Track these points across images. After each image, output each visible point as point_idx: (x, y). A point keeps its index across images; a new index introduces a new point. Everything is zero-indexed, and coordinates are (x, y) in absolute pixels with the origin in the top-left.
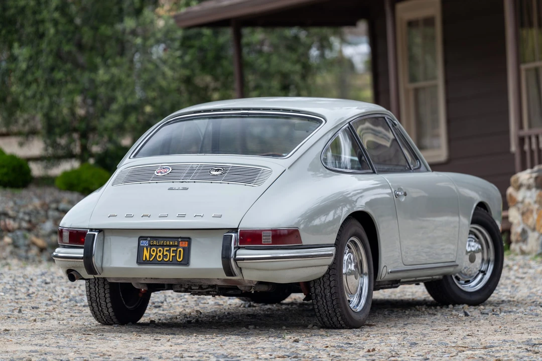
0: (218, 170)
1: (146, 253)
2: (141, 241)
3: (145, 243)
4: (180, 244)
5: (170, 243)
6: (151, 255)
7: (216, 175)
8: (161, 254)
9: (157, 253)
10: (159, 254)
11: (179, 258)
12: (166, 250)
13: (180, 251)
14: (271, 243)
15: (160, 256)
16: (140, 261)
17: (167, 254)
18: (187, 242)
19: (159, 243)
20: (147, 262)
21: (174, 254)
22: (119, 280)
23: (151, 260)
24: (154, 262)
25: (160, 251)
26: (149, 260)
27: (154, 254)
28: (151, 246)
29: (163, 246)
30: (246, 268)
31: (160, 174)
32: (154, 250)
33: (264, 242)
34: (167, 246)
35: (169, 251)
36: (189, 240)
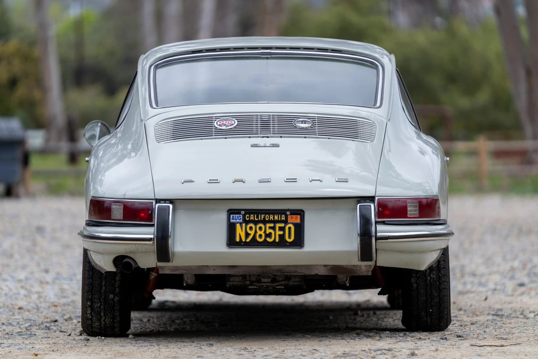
0: (305, 122)
1: (240, 232)
2: (231, 216)
3: (237, 219)
4: (289, 219)
5: (274, 218)
6: (247, 235)
7: (306, 129)
8: (262, 233)
9: (256, 232)
10: (259, 232)
11: (290, 237)
12: (270, 228)
13: (290, 228)
14: (418, 216)
15: (260, 236)
16: (232, 242)
17: (270, 233)
18: (299, 216)
19: (257, 217)
20: (241, 244)
21: (281, 233)
22: (175, 270)
23: (248, 240)
24: (254, 243)
25: (260, 228)
26: (245, 241)
27: (252, 233)
28: (247, 222)
29: (264, 222)
30: (385, 250)
31: (224, 127)
32: (251, 228)
33: (410, 215)
34: (270, 222)
35: (273, 228)
36: (301, 213)
